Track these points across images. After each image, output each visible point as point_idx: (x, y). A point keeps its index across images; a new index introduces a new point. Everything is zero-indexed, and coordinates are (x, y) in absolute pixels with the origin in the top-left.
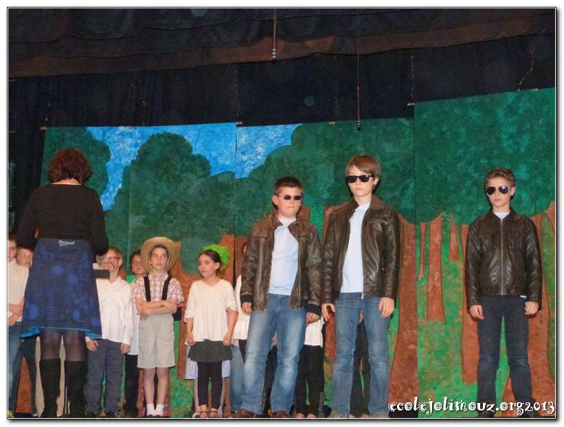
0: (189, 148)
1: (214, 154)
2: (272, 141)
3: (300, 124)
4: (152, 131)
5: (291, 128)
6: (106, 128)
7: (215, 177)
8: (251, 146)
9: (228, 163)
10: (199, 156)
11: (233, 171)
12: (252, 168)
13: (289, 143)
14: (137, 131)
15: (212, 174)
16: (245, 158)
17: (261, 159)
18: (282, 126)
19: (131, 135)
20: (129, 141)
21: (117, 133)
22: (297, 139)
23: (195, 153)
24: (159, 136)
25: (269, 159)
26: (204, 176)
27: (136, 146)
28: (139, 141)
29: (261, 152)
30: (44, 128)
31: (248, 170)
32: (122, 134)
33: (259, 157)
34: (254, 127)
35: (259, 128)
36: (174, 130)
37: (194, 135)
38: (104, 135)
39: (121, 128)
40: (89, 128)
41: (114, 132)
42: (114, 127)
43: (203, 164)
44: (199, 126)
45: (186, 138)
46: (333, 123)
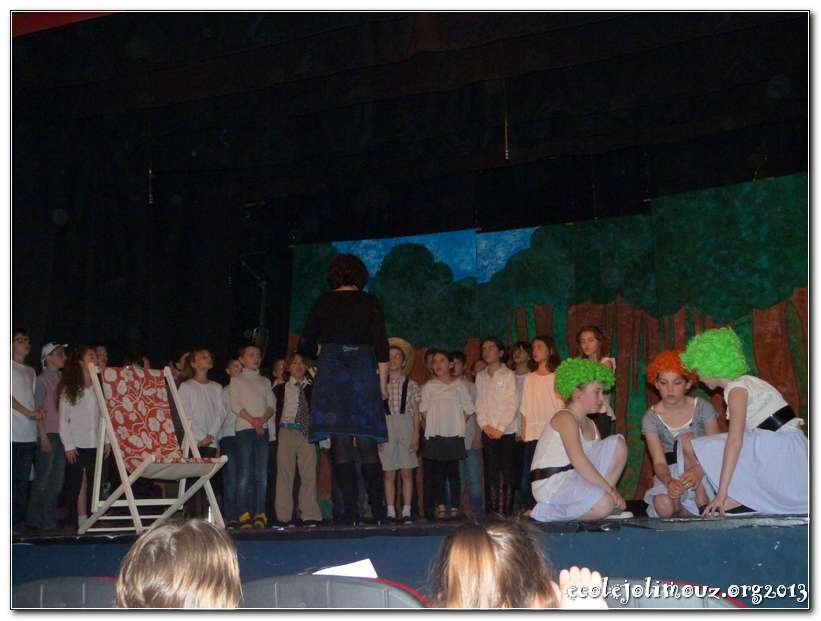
0: (430, 255)
1: (456, 261)
2: (511, 245)
3: (537, 228)
4: (393, 242)
5: (530, 231)
6: (350, 242)
7: (458, 283)
8: (491, 250)
9: (469, 268)
10: (441, 263)
11: (476, 276)
12: (494, 272)
13: (528, 245)
14: (380, 244)
15: (456, 280)
16: (486, 263)
17: (502, 263)
18: (521, 230)
19: (374, 248)
20: (373, 253)
21: (361, 246)
22: (537, 242)
23: (437, 261)
24: (401, 246)
25: (509, 263)
26: (447, 283)
27: (379, 257)
28: (383, 253)
29: (501, 255)
30: (292, 246)
31: (489, 274)
32: (366, 247)
33: (500, 262)
34: (493, 233)
35: (498, 233)
36: (416, 240)
37: (436, 245)
38: (349, 248)
39: (364, 242)
40: (334, 244)
41: (357, 246)
42: (358, 242)
43: (447, 271)
44: (439, 234)
45: (427, 246)
46: (571, 224)
